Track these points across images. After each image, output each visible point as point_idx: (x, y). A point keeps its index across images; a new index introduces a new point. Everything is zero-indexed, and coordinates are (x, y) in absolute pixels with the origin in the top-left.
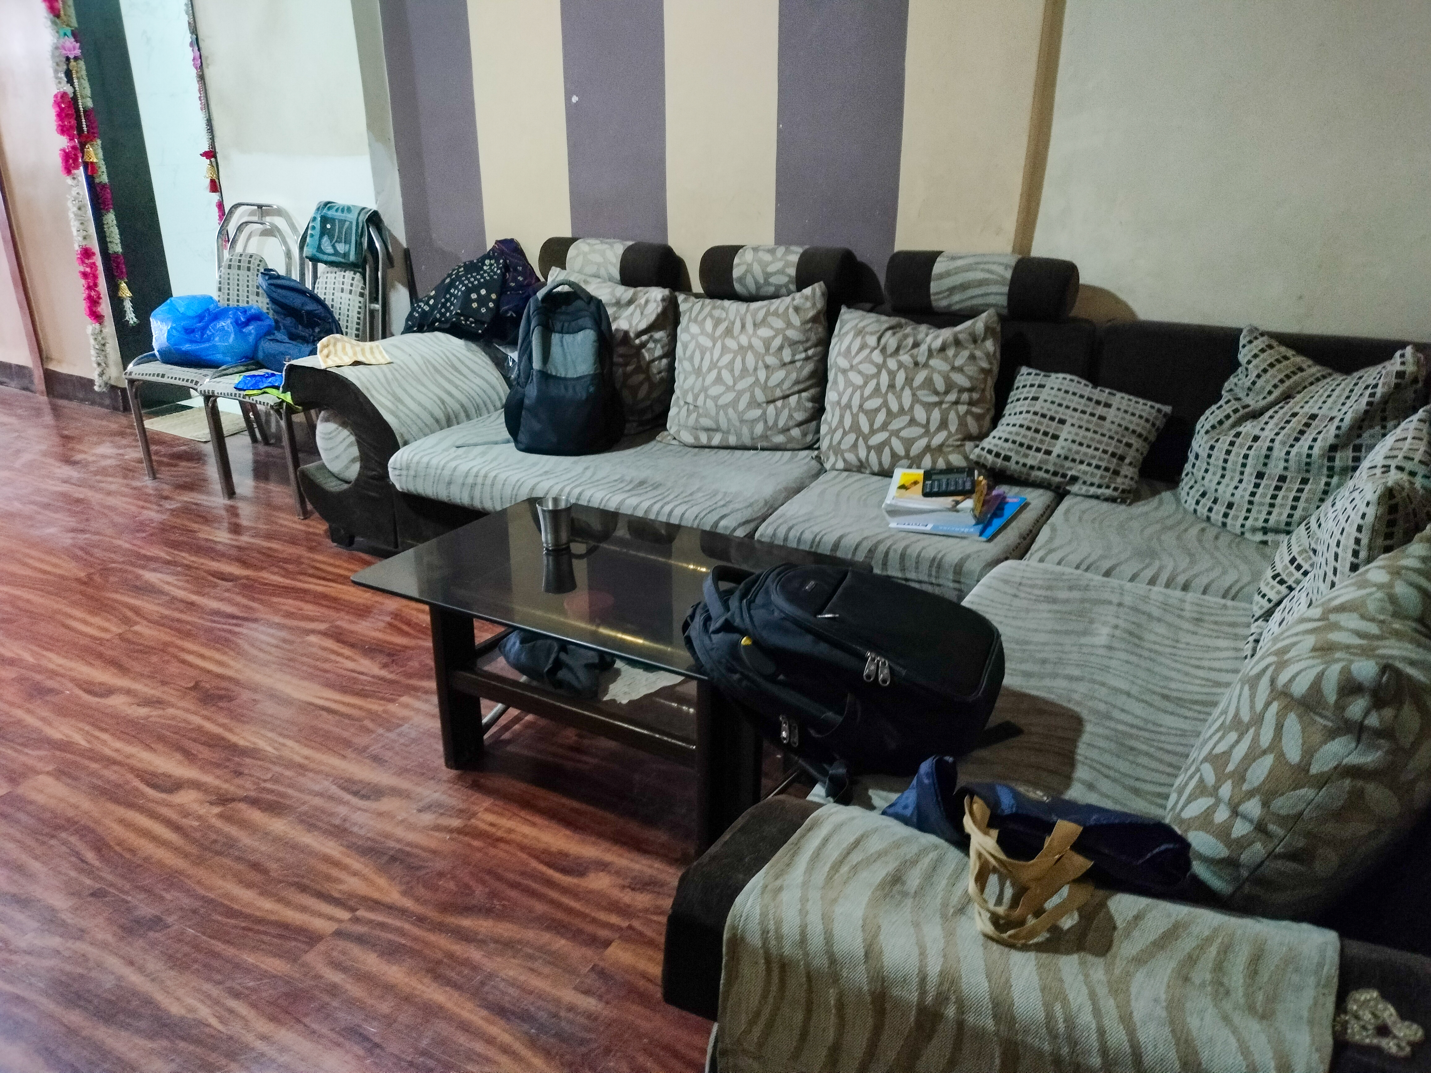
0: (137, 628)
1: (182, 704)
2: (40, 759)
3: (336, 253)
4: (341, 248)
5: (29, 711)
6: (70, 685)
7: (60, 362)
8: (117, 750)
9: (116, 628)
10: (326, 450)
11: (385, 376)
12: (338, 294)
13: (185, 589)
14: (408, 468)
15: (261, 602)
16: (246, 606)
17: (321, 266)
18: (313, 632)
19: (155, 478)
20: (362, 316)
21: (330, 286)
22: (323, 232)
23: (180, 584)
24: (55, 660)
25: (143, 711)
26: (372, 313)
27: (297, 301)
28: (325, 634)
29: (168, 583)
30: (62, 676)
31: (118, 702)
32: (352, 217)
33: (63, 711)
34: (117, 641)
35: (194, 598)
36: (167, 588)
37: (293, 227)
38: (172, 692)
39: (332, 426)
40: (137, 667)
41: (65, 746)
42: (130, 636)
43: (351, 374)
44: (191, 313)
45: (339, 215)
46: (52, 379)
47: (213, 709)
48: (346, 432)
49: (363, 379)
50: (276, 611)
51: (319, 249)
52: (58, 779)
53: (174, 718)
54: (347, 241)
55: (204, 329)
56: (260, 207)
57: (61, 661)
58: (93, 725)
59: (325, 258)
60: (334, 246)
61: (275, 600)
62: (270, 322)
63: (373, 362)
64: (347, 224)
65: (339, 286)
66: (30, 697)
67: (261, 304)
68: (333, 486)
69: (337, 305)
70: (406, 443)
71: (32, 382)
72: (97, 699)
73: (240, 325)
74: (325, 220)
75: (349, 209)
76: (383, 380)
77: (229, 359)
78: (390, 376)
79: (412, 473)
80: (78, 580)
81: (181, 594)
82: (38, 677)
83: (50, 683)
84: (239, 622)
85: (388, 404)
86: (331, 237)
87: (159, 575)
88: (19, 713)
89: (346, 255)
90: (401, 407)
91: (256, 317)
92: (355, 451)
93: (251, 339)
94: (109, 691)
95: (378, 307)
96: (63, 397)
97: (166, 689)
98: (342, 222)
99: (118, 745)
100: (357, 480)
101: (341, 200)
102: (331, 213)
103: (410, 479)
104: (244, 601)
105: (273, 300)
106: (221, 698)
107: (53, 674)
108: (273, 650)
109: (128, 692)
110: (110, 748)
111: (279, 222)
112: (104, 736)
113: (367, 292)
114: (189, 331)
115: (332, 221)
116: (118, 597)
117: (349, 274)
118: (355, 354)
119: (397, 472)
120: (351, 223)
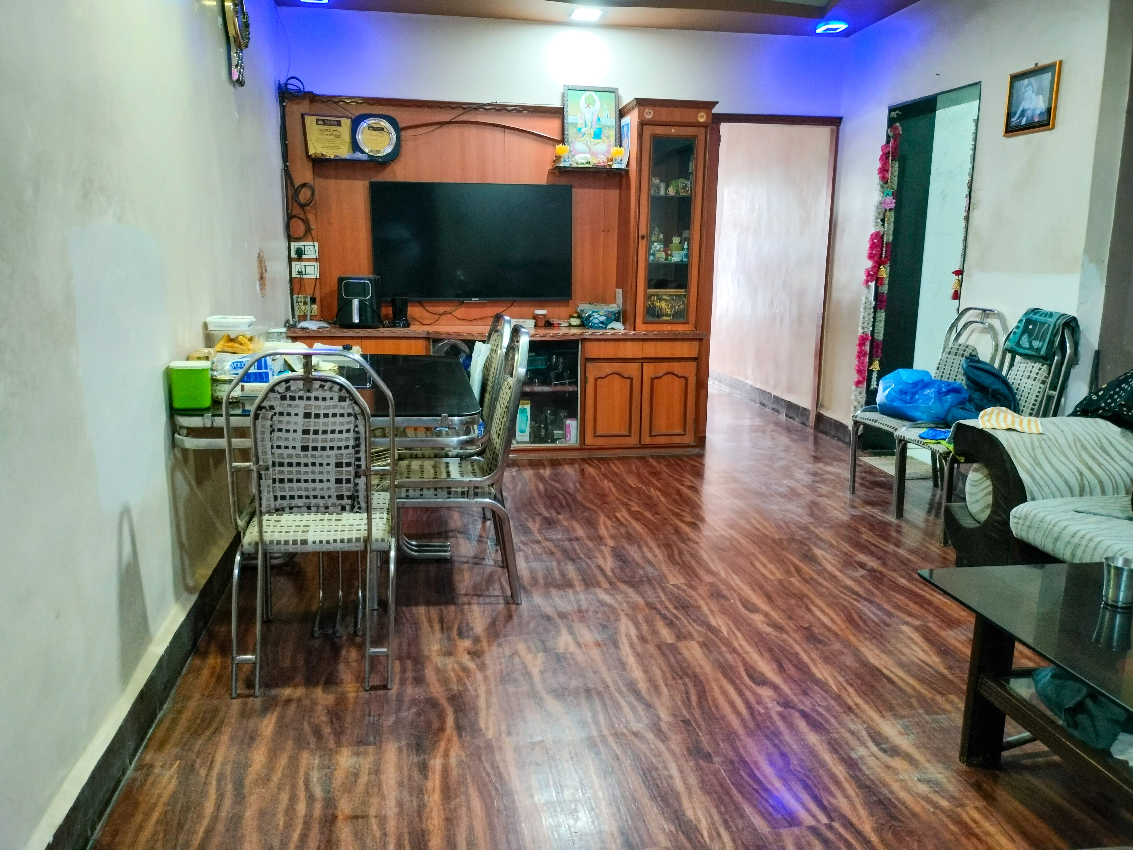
0: (792, 580)
1: (795, 635)
2: (698, 632)
3: (1031, 347)
4: (1036, 344)
5: (707, 604)
6: (736, 597)
7: (827, 409)
8: (741, 646)
9: (779, 575)
10: (970, 494)
11: (1032, 443)
12: (1025, 380)
13: (834, 566)
14: (1025, 519)
15: (882, 592)
16: (870, 591)
17: (1018, 358)
18: (907, 623)
19: (853, 493)
20: (1039, 399)
21: (1021, 373)
22: (1025, 330)
23: (833, 562)
24: (736, 581)
25: (768, 630)
26: (1050, 398)
27: (986, 380)
28: (916, 628)
29: (826, 559)
30: (735, 591)
31: (757, 619)
32: (1052, 321)
33: (724, 611)
34: (776, 583)
35: (838, 574)
36: (824, 562)
37: (1005, 326)
38: (792, 625)
39: (978, 476)
40: (780, 603)
41: (715, 631)
42: (786, 584)
43: (1002, 437)
44: (910, 381)
45: (1042, 318)
46: (820, 418)
47: (812, 646)
48: (989, 482)
49: (1012, 442)
50: (889, 600)
51: (1018, 344)
52: (701, 647)
53: (784, 641)
54: (1042, 339)
55: (914, 394)
56: (984, 311)
57: (739, 582)
58: (736, 625)
59: (1021, 351)
60: (1030, 343)
61: (892, 593)
62: (966, 395)
63: (1026, 430)
64: (1046, 325)
65: (1027, 374)
66: (712, 596)
67: (961, 380)
68: (968, 523)
69: (1021, 388)
70: (1033, 499)
71: (808, 419)
72: (746, 612)
73: (940, 394)
74: (1029, 322)
75: (1051, 315)
76: (1029, 447)
77: (925, 417)
78: (1036, 443)
79: (1028, 523)
80: (774, 540)
81: (830, 568)
82: (722, 587)
83: (726, 593)
84: (860, 599)
85: (1028, 466)
86: (1030, 336)
87: (823, 553)
88: (701, 602)
89: (1038, 350)
90: (1038, 469)
91: (955, 390)
92: (990, 499)
93: (947, 405)
94: (754, 609)
95: (1056, 394)
96: (825, 433)
97: (790, 622)
98: (1043, 324)
99: (744, 643)
100: (986, 521)
101: (1047, 308)
102: (1036, 317)
103: (1025, 528)
104: (871, 587)
105: (969, 378)
106: (820, 642)
107: (730, 588)
108: (872, 625)
109: (766, 615)
110: (738, 643)
111: (996, 323)
112: (739, 635)
113: (1049, 381)
114: (902, 392)
115: (1034, 323)
116: (791, 557)
117: (1038, 365)
118: (1013, 422)
119: (1016, 520)
120: (1050, 325)
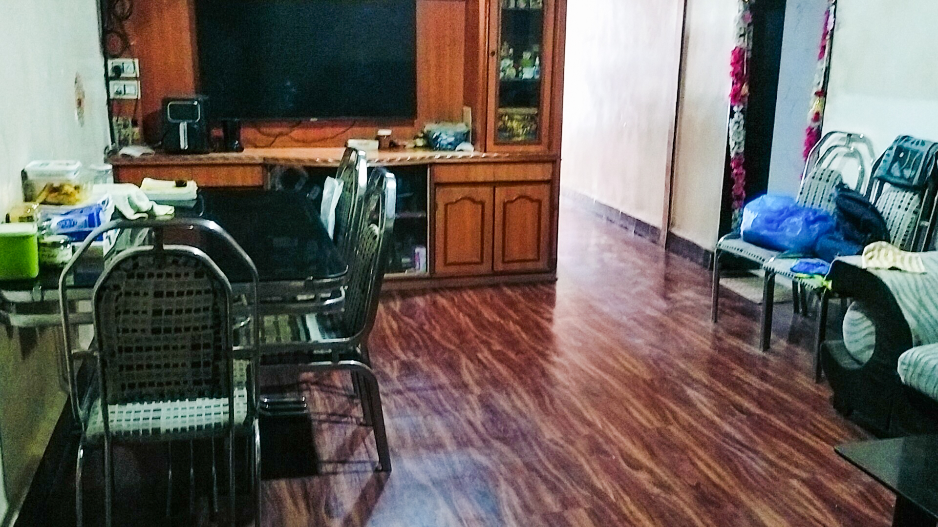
0: (672, 428)
1: (684, 496)
2: (585, 497)
3: (902, 177)
4: (908, 173)
5: (588, 461)
6: (617, 452)
7: (679, 228)
8: (631, 512)
9: (657, 424)
10: (848, 333)
11: (916, 282)
12: (895, 209)
13: (710, 409)
14: (916, 365)
15: (765, 440)
16: (750, 438)
17: (887, 186)
18: (795, 476)
19: (716, 322)
20: (911, 230)
21: (890, 203)
22: (896, 158)
23: (709, 405)
24: (614, 432)
25: (656, 491)
26: (921, 228)
27: (858, 210)
28: (804, 481)
29: (702, 403)
30: (614, 444)
31: (642, 477)
32: (924, 150)
33: (607, 469)
34: (655, 432)
35: (717, 420)
36: (700, 405)
37: (872, 154)
38: (679, 483)
39: (858, 315)
40: (662, 456)
41: (600, 494)
42: (663, 431)
43: (887, 278)
44: (775, 208)
45: (914, 147)
46: (670, 236)
47: (704, 509)
48: (869, 323)
49: (895, 281)
50: (773, 450)
51: (889, 172)
52: (589, 515)
53: (675, 504)
54: (915, 168)
55: (780, 222)
56: (849, 135)
57: (617, 433)
58: (622, 487)
59: (892, 180)
60: (902, 171)
61: (774, 440)
62: (832, 223)
63: (909, 269)
64: (918, 155)
65: (897, 203)
66: (592, 452)
67: (830, 208)
68: (846, 363)
69: (891, 218)
70: (919, 344)
71: (659, 238)
72: (631, 470)
73: (808, 223)
74: (899, 149)
75: (923, 143)
76: (913, 287)
77: (792, 246)
78: (920, 284)
79: (918, 370)
80: (644, 381)
81: (707, 412)
82: (601, 440)
83: (606, 447)
84: (744, 449)
85: (914, 308)
86: (901, 165)
87: (697, 394)
88: (582, 460)
89: (911, 179)
90: (923, 312)
91: (823, 218)
92: (872, 339)
93: (814, 234)
94: (637, 466)
95: (927, 224)
96: (674, 252)
97: (676, 480)
98: (915, 153)
99: (633, 508)
100: (868, 363)
101: (917, 135)
102: (907, 145)
103: (915, 376)
104: (751, 434)
105: (839, 207)
106: (712, 503)
107: (608, 440)
108: (761, 480)
109: (651, 472)
110: (628, 508)
111: (862, 148)
112: (627, 498)
113: (921, 211)
114: (769, 221)
115: (906, 151)
116: (666, 401)
117: (909, 195)
118: (895, 261)
119: (905, 367)
120: (921, 155)
